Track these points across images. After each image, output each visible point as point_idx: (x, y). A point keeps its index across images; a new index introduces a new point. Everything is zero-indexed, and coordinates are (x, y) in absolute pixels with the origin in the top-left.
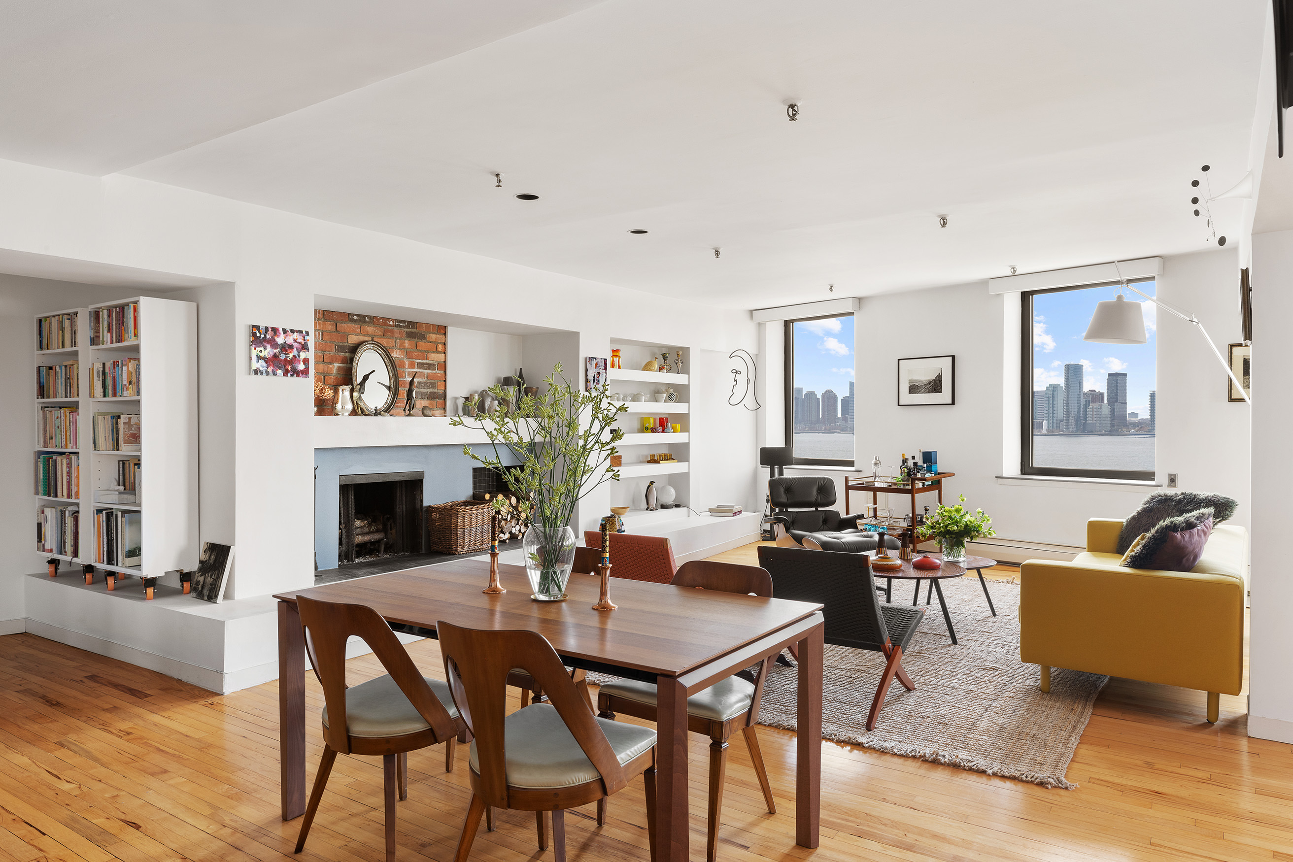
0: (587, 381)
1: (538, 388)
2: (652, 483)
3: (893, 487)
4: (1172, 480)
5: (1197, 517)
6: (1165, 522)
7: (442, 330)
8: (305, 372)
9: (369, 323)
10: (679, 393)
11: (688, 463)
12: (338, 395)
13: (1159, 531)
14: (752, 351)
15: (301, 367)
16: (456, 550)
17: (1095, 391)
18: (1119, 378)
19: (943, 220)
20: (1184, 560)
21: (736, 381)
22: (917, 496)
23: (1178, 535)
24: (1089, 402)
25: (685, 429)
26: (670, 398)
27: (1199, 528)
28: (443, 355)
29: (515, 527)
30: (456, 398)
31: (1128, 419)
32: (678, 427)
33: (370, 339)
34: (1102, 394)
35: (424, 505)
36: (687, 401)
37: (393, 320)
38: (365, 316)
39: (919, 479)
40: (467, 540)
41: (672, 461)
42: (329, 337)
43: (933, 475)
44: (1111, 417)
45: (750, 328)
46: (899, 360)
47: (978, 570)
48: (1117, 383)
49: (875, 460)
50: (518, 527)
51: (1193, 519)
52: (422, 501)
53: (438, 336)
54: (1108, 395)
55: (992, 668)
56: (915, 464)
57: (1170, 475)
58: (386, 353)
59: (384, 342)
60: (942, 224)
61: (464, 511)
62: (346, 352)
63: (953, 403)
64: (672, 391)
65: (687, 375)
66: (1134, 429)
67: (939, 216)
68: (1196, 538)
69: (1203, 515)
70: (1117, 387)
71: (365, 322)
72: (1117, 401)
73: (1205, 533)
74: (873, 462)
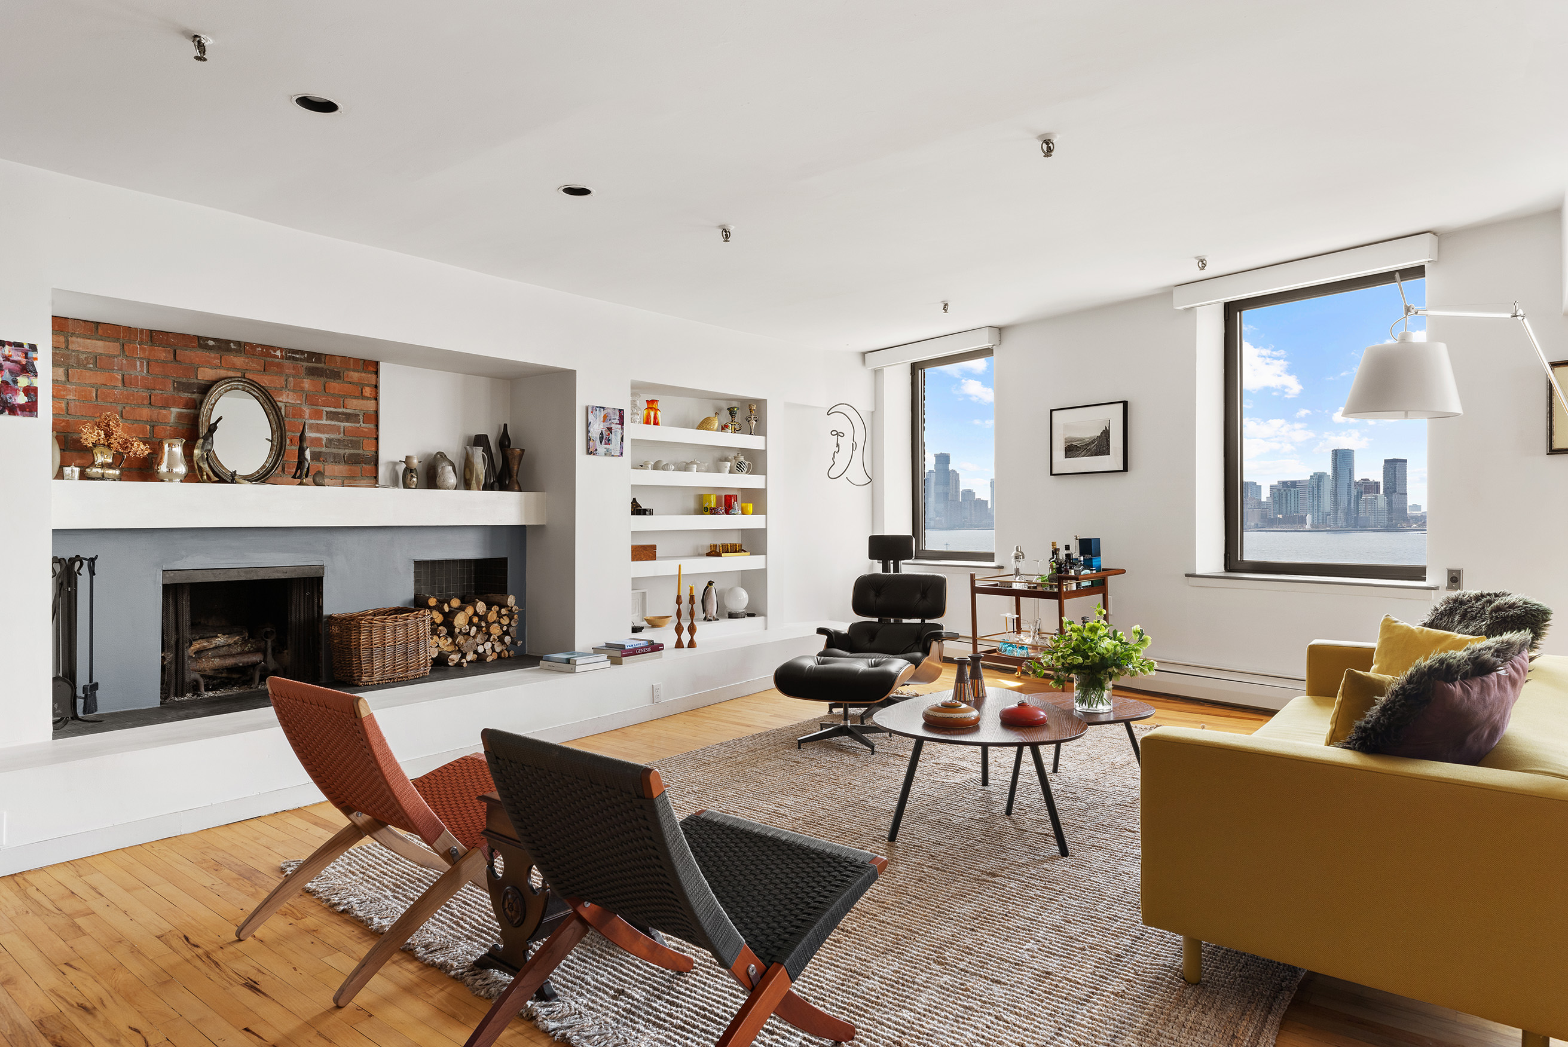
0: (589, 439)
1: (523, 451)
2: (711, 583)
3: (1039, 589)
4: (1454, 579)
5: (1497, 650)
6: (1428, 662)
7: (373, 367)
8: (30, 408)
9: (236, 351)
10: (753, 461)
11: (764, 556)
12: (162, 452)
13: (1415, 679)
14: (864, 405)
15: (21, 399)
16: (359, 680)
17: (1368, 480)
18: (1398, 465)
19: (1047, 144)
20: (1470, 739)
21: (838, 445)
22: (1067, 602)
23: (1457, 689)
24: (1362, 494)
25: (760, 509)
26: (739, 468)
27: (1502, 673)
28: (373, 402)
29: (483, 644)
30: (395, 464)
31: (1408, 512)
32: (750, 507)
33: (239, 375)
34: (1377, 484)
35: (324, 613)
36: (764, 473)
37: (282, 350)
38: (228, 342)
39: (1072, 578)
40: (377, 664)
41: (743, 553)
42: (161, 369)
43: (1094, 572)
44: (1389, 510)
45: (863, 376)
46: (1051, 411)
47: (1127, 723)
48: (1395, 471)
49: (1015, 551)
50: (488, 645)
51: (1488, 655)
52: (320, 608)
53: (363, 375)
54: (1385, 485)
55: (1108, 917)
56: (1068, 556)
57: (1450, 571)
58: (265, 395)
59: (265, 380)
60: (1045, 150)
61: (372, 623)
62: (194, 393)
63: (1125, 469)
64: (742, 458)
65: (764, 437)
66: (1415, 523)
67: (1040, 137)
68: (1495, 692)
69: (1509, 645)
70: (1395, 475)
71: (229, 350)
72: (1395, 491)
73: (1514, 683)
74: (1013, 554)
